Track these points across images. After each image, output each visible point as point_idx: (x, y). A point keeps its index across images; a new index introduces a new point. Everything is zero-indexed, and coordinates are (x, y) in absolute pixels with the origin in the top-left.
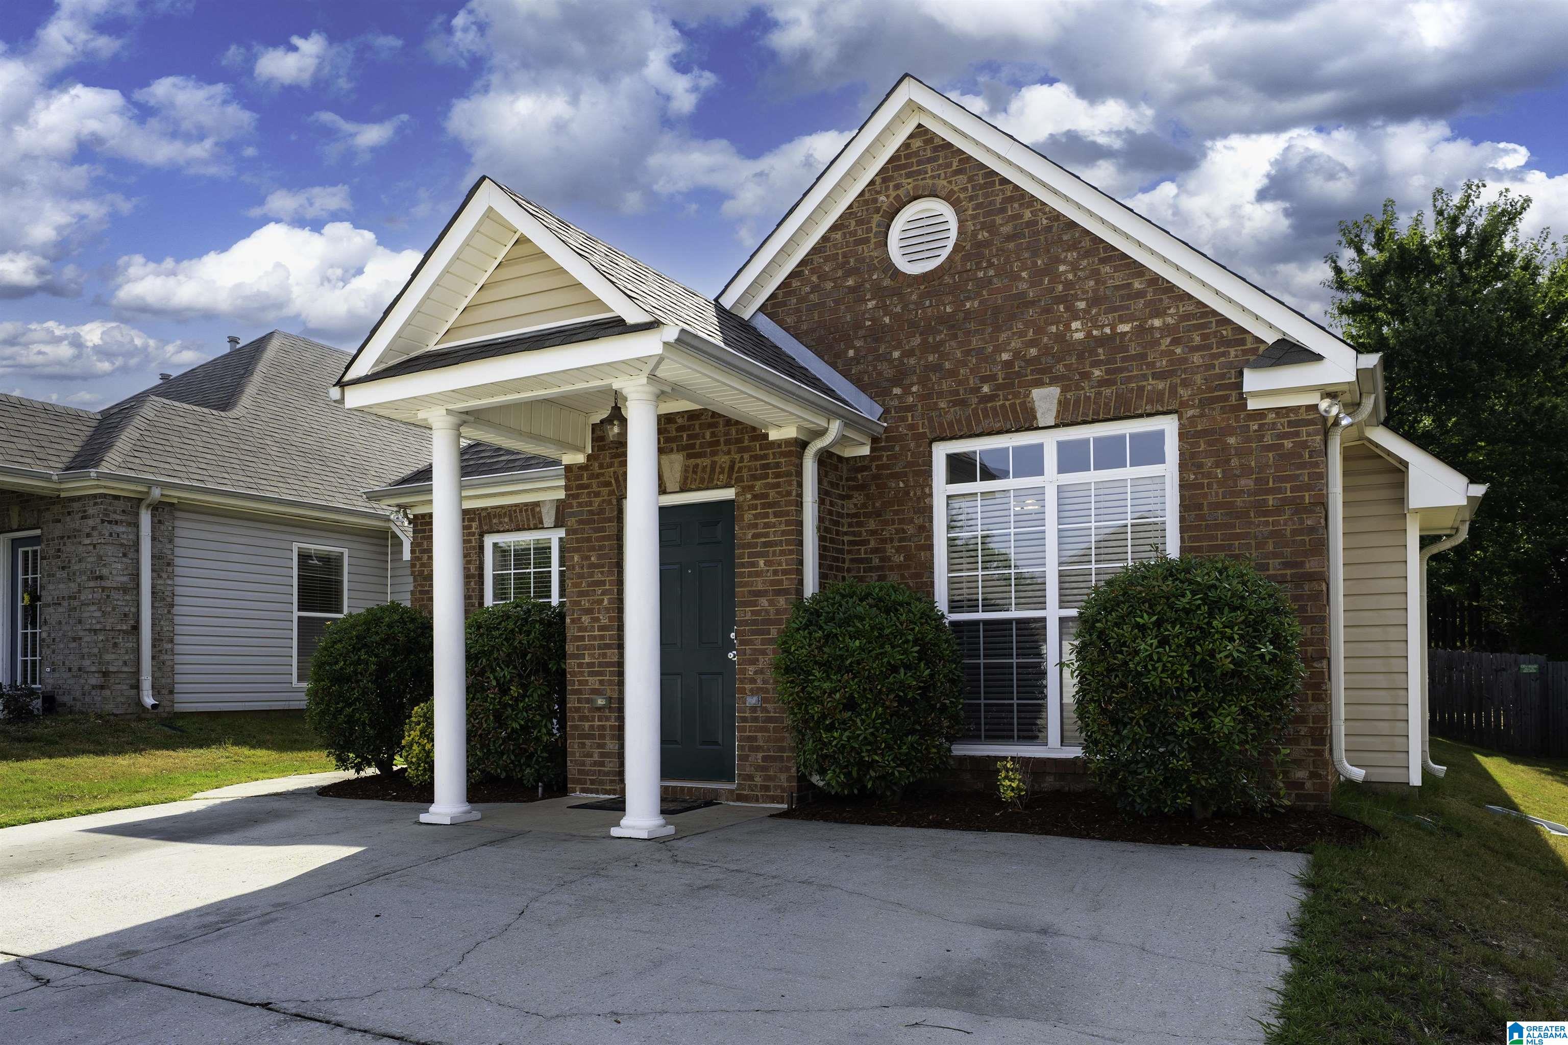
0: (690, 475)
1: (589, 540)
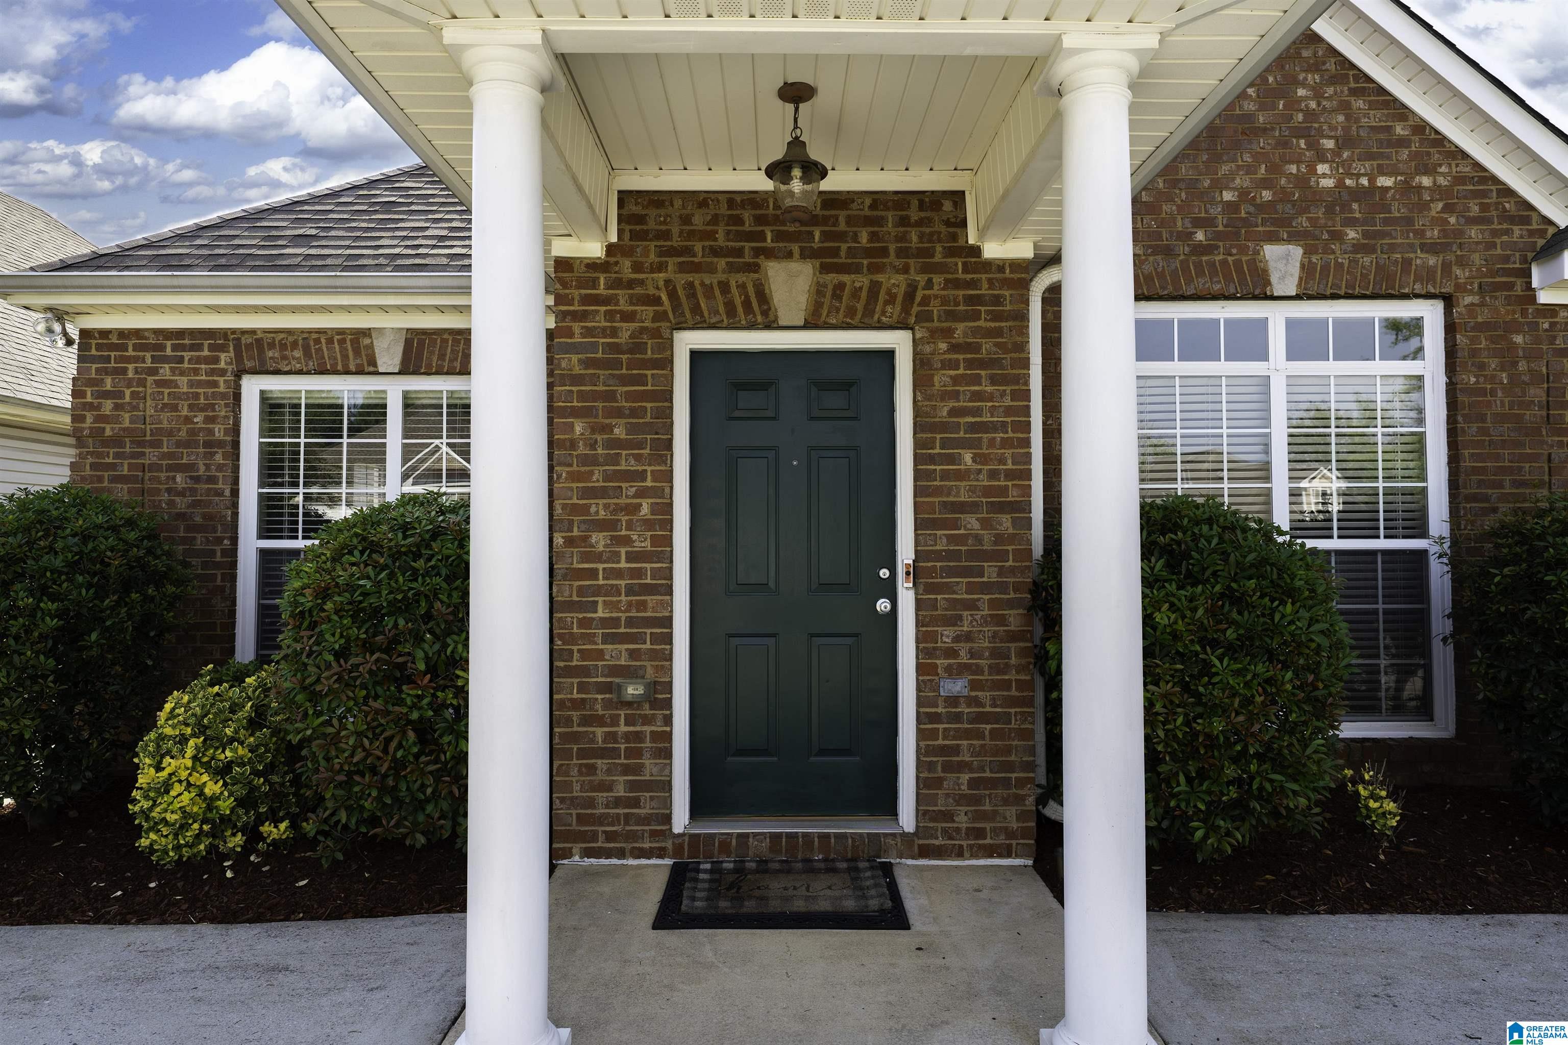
0: (827, 300)
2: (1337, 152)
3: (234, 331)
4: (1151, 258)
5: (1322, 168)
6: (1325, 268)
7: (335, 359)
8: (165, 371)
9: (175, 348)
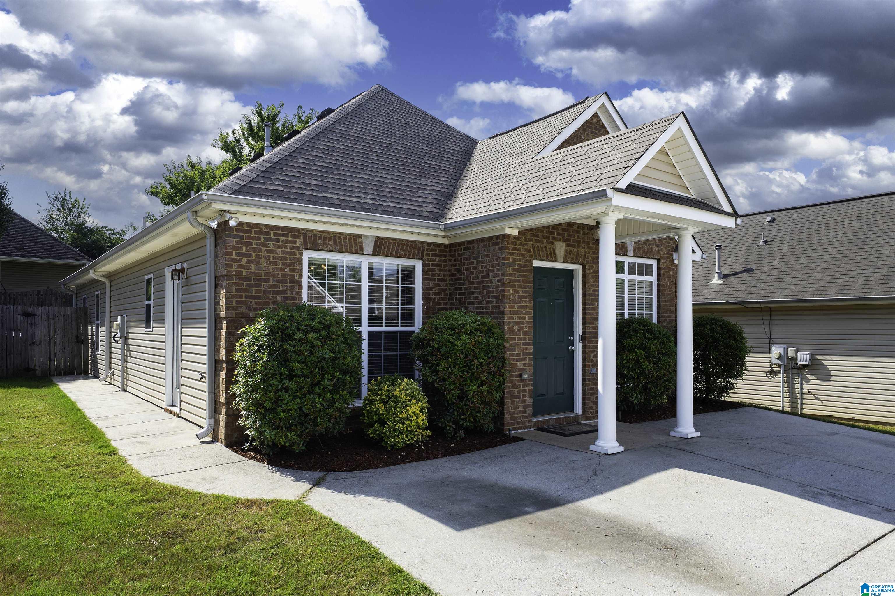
1: (518, 281)
3: (303, 230)
7: (347, 246)
8: (271, 246)
9: (275, 234)
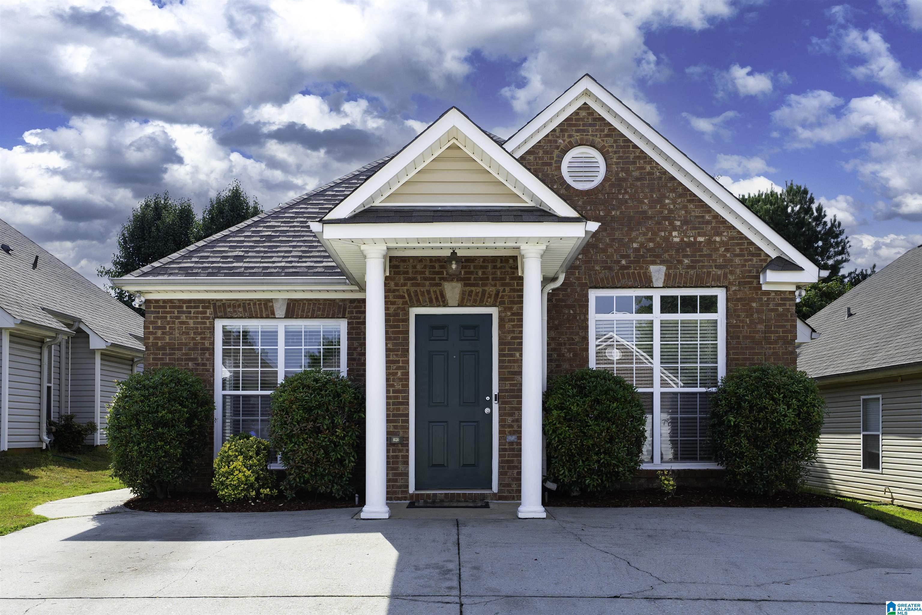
0: (466, 297)
2: (681, 227)
3: (213, 300)
4: (603, 271)
5: (675, 234)
6: (675, 275)
7: (257, 312)
8: (183, 317)
9: (187, 307)
